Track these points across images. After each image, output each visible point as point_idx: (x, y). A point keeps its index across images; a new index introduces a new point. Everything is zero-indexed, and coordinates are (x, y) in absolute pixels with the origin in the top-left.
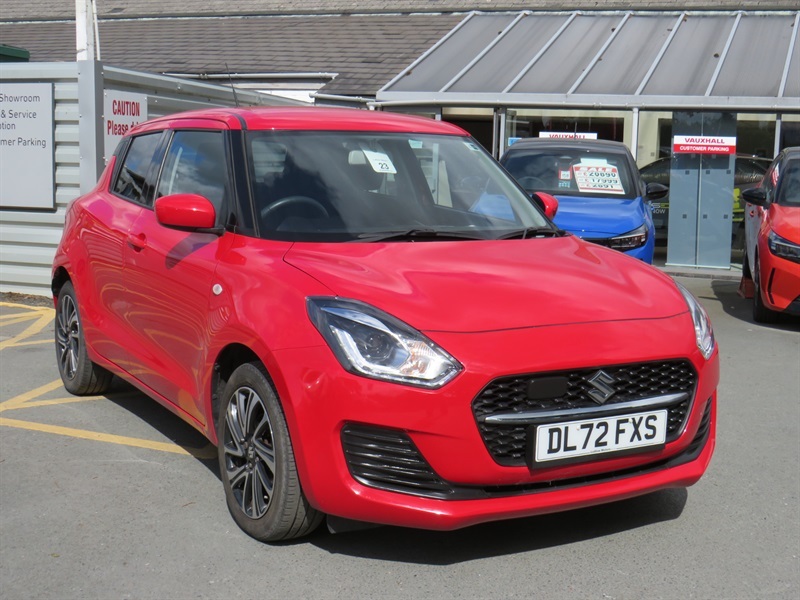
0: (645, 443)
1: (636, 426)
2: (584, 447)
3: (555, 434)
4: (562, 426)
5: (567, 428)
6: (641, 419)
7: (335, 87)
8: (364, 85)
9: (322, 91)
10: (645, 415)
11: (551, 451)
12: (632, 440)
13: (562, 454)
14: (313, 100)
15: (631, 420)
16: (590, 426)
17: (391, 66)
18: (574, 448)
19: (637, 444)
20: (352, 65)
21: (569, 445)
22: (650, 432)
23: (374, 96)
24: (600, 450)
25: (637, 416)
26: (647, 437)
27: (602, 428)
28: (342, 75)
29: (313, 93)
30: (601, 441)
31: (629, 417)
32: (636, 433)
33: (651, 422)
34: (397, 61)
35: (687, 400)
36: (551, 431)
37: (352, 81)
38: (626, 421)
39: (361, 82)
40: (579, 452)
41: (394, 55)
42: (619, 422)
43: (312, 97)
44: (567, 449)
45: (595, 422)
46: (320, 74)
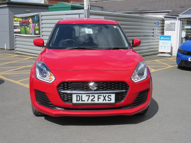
0: (107, 102)
1: (105, 97)
2: (88, 101)
3: (78, 97)
4: (80, 95)
5: (82, 96)
6: (106, 96)
7: (170, 14)
8: (177, 13)
9: (166, 15)
10: (107, 95)
11: (77, 101)
12: (103, 101)
13: (80, 102)
14: (164, 17)
15: (102, 96)
16: (89, 96)
17: (186, 8)
18: (84, 101)
19: (104, 102)
20: (177, 8)
21: (83, 100)
22: (109, 99)
23: (178, 16)
24: (93, 102)
25: (105, 95)
26: (108, 100)
27: (93, 97)
28: (173, 11)
29: (164, 15)
30: (93, 100)
31: (102, 95)
32: (105, 99)
33: (109, 97)
34: (188, 7)
35: (126, 92)
36: (77, 96)
37: (175, 12)
38: (101, 96)
39: (177, 12)
40: (86, 102)
41: (188, 5)
42: (98, 96)
43: (163, 16)
44: (82, 101)
45: (91, 95)
46: (168, 11)
